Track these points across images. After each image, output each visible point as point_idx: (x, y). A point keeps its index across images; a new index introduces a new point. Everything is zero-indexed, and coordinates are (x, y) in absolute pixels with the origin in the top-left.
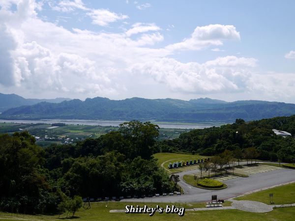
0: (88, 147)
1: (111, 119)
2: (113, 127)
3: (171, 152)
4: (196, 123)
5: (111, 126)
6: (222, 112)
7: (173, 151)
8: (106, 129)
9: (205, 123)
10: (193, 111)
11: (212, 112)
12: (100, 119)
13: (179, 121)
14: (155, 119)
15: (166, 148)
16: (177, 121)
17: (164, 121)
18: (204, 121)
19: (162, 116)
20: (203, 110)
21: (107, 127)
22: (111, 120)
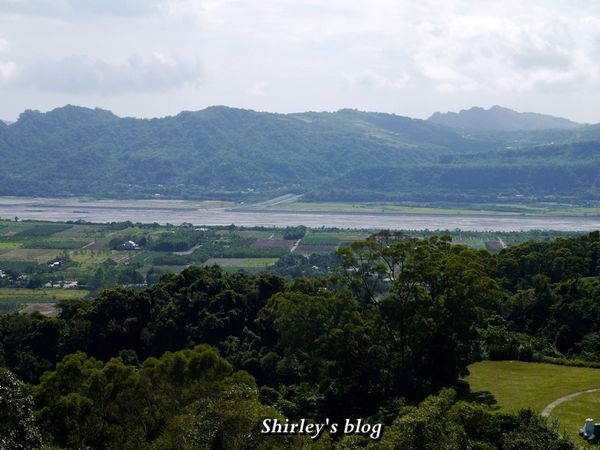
0: (113, 323)
1: (122, 194)
2: (140, 226)
3: (526, 357)
4: (459, 206)
5: (128, 224)
6: (560, 162)
7: (536, 354)
8: (110, 235)
9: (494, 209)
10: (447, 159)
11: (520, 163)
12: (80, 192)
13: (392, 199)
14: (296, 192)
15: (503, 341)
16: (382, 198)
17: (333, 198)
18: (490, 200)
19: (324, 179)
20: (484, 156)
21: (112, 226)
22: (126, 197)
